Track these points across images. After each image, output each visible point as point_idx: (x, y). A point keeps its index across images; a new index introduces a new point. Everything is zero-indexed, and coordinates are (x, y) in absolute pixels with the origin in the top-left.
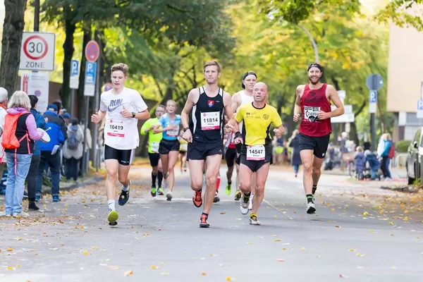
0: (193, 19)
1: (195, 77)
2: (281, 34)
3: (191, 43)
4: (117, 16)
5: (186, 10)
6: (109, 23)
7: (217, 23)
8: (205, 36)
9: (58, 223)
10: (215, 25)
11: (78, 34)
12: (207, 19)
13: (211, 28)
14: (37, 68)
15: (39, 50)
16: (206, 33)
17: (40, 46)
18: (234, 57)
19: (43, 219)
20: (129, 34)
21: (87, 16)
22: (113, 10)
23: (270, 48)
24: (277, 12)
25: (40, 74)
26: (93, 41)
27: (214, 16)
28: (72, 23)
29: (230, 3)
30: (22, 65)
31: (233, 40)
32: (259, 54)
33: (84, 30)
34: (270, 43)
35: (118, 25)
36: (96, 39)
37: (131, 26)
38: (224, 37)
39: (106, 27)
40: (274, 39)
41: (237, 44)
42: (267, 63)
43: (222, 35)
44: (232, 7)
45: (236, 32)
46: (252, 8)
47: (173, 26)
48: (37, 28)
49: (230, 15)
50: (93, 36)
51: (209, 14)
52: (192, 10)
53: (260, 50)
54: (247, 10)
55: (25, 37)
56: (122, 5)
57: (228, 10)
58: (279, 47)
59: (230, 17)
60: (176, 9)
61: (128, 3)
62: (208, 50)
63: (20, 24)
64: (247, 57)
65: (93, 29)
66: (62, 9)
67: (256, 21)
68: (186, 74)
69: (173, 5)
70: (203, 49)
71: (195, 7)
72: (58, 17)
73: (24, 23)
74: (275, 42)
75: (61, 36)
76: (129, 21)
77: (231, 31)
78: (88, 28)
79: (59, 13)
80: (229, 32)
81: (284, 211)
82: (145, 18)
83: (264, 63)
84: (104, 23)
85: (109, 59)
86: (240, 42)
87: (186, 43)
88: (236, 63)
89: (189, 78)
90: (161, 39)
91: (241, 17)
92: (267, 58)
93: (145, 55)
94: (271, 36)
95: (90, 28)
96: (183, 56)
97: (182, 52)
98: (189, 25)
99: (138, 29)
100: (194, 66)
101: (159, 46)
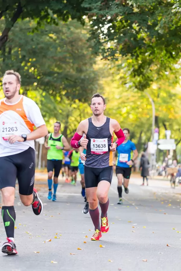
0: (82, 88)
1: (81, 120)
2: (133, 96)
3: (80, 100)
4: (35, 84)
5: (77, 81)
6: (30, 88)
7: (94, 89)
12: (89, 87)
13: (92, 92)
20: (44, 95)
22: (33, 80)
23: (126, 104)
24: (131, 84)
27: (94, 85)
29: (103, 77)
32: (119, 108)
34: (126, 101)
35: (36, 89)
37: (44, 90)
39: (28, 90)
40: (128, 99)
42: (124, 113)
44: (104, 79)
45: (106, 94)
46: (115, 80)
47: (69, 91)
49: (103, 84)
51: (90, 84)
52: (80, 81)
53: (120, 106)
54: (113, 81)
56: (38, 78)
57: (102, 81)
58: (131, 104)
59: (103, 86)
60: (71, 80)
61: (42, 76)
64: (113, 109)
67: (118, 88)
68: (76, 118)
69: (69, 78)
70: (86, 105)
71: (83, 80)
74: (129, 101)
76: (43, 87)
81: (133, 203)
82: (52, 85)
83: (122, 113)
84: (28, 88)
86: (109, 101)
87: (77, 101)
89: (77, 121)
90: (61, 99)
91: (108, 85)
92: (124, 110)
93: (52, 107)
94: (127, 97)
96: (74, 108)
97: (74, 106)
98: (79, 90)
99: (48, 92)
100: (81, 113)
101: (60, 102)
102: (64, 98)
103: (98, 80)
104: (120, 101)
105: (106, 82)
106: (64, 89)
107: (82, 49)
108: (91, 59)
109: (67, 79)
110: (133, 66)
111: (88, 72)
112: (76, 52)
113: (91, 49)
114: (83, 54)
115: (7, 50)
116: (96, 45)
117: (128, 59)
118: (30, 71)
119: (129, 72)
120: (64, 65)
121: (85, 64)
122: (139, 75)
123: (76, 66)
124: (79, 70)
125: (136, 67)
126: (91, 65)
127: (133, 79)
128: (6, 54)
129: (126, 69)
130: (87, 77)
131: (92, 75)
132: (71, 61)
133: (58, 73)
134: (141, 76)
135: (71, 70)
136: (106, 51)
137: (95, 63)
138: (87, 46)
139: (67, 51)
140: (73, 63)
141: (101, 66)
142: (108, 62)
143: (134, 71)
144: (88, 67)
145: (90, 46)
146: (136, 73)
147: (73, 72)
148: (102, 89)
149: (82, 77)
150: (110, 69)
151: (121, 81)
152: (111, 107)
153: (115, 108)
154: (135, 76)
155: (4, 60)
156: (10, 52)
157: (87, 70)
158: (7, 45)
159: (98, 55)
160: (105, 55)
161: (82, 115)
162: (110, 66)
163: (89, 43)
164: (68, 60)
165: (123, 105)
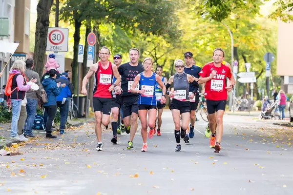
0: (155, 19)
1: (156, 54)
2: (210, 28)
3: (154, 33)
4: (107, 17)
5: (150, 13)
6: (102, 21)
7: (169, 20)
8: (163, 29)
9: (71, 148)
10: (169, 22)
11: (83, 28)
12: (164, 18)
13: (167, 24)
14: (57, 50)
15: (59, 38)
16: (163, 27)
17: (59, 36)
18: (180, 42)
19: (62, 145)
20: (114, 28)
21: (88, 17)
22: (105, 13)
23: (203, 36)
24: (208, 14)
25: (59, 53)
26: (92, 32)
27: (168, 16)
28: (79, 21)
29: (178, 9)
30: (48, 48)
31: (180, 31)
32: (196, 40)
33: (86, 25)
34: (203, 33)
35: (108, 22)
36: (94, 31)
37: (116, 23)
38: (174, 30)
39: (99, 24)
40: (205, 30)
41: (182, 34)
42: (201, 46)
43: (172, 28)
45: (182, 26)
46: (191, 11)
47: (143, 24)
48: (57, 25)
49: (178, 16)
50: (92, 29)
51: (164, 16)
52: (154, 12)
53: (197, 38)
54: (188, 12)
55: (50, 31)
56: (110, 10)
57: (177, 13)
58: (209, 35)
59: (178, 17)
60: (144, 12)
61: (114, 9)
62: (164, 38)
63: (47, 23)
64: (189, 41)
65: (92, 25)
66: (72, 13)
67: (194, 19)
68: (150, 53)
69: (142, 10)
70: (161, 37)
71: (156, 11)
72: (70, 18)
73: (49, 22)
74: (206, 32)
75: (72, 30)
76: (114, 20)
77: (179, 26)
78: (89, 25)
79: (71, 15)
80: (178, 26)
82: (125, 18)
83: (199, 45)
84: (99, 21)
85: (102, 44)
86: (184, 33)
87: (151, 33)
88: (182, 45)
89: (152, 55)
90: (134, 31)
91: (184, 16)
92: (201, 42)
93: (125, 41)
94: (204, 29)
95: (90, 24)
96: (149, 42)
97: (148, 39)
98: (152, 22)
99: (120, 25)
100: (155, 48)
101: (133, 35)
102: (138, 31)
103: (173, 11)
104: (197, 33)
105: (181, 13)
106: (137, 21)
109: (140, 11)
111: (162, 3)
118: (101, 3)
119: (205, 2)
122: (216, 5)
127: (210, 9)
130: (161, 8)
131: (167, 6)
133: (130, 5)
134: (218, 5)
135: (145, 2)
147: (146, 4)
148: (177, 20)
149: (156, 7)
151: (196, 12)
152: (187, 40)
153: (192, 40)
154: (211, 6)
161: (157, 49)
165: (200, 36)
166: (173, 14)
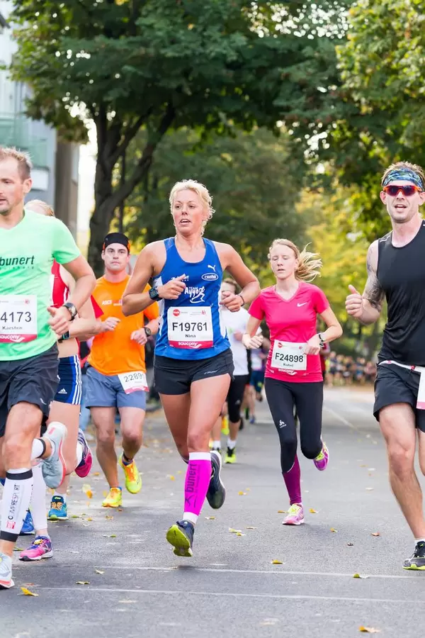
102: (249, 260)
103: (305, 229)
104: (341, 263)
106: (247, 245)
107: (277, 178)
108: (291, 193)
109: (252, 229)
110: (363, 204)
111: (288, 216)
112: (266, 181)
113: (290, 177)
114: (279, 185)
115: (151, 181)
116: (298, 169)
117: (352, 193)
119: (357, 215)
120: (246, 206)
121: (283, 203)
122: (373, 219)
123: (267, 206)
124: (273, 214)
125: (369, 206)
126: (292, 204)
127: (363, 225)
128: (150, 188)
129: (350, 209)
130: (286, 224)
131: (294, 221)
132: (259, 198)
133: (235, 218)
134: (376, 220)
135: (259, 213)
136: (316, 179)
137: (298, 200)
138: (284, 172)
139: (252, 182)
140: (262, 202)
141: (309, 206)
142: (319, 196)
143: (365, 212)
144: (287, 207)
145: (290, 173)
146: (368, 216)
147: (261, 216)
149: (278, 222)
150: (323, 208)
151: (341, 229)
153: (334, 276)
154: (366, 220)
155: (146, 199)
156: (155, 185)
157: (285, 213)
158: (151, 174)
159: (303, 187)
160: (314, 184)
162: (322, 204)
163: (287, 167)
164: (254, 197)
166: (303, 235)
